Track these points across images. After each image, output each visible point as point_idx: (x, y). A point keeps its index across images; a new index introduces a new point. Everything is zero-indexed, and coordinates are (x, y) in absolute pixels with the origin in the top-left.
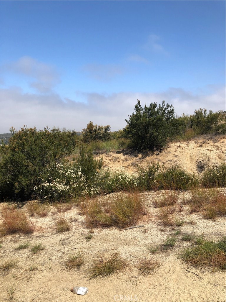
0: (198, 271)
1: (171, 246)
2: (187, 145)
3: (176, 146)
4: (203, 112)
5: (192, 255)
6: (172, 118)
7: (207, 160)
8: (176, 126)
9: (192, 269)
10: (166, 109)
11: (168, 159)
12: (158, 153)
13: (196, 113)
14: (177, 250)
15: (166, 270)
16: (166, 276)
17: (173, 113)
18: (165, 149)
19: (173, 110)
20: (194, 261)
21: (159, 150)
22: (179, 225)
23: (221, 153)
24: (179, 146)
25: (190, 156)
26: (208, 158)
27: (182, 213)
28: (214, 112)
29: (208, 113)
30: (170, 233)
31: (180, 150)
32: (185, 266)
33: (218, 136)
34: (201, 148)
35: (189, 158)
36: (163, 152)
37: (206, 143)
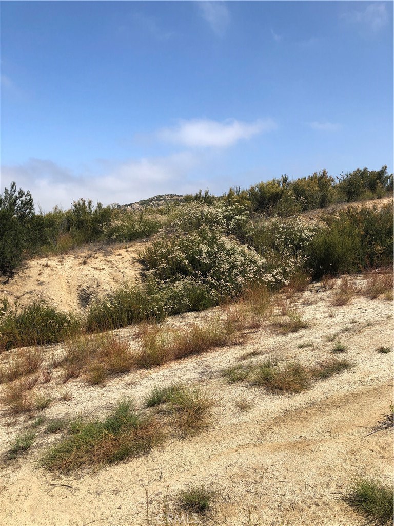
0: (71, 478)
1: (25, 449)
2: (60, 262)
3: (40, 264)
4: (87, 204)
5: (61, 454)
6: (30, 215)
7: (95, 286)
8: (40, 229)
9: (61, 479)
10: (17, 198)
11: (27, 289)
12: (7, 279)
13: (75, 207)
14: (36, 453)
15: (12, 497)
16: (13, 508)
17: (32, 206)
18: (20, 272)
19: (31, 200)
20: (65, 464)
21: (9, 274)
22: (43, 407)
23: (117, 273)
24: (47, 264)
25: (66, 281)
26: (96, 282)
27: (50, 384)
28: (104, 206)
29: (94, 206)
30: (26, 425)
31: (47, 272)
32: (48, 479)
33: (112, 245)
34: (85, 266)
35: (64, 286)
36: (16, 277)
37: (93, 257)
